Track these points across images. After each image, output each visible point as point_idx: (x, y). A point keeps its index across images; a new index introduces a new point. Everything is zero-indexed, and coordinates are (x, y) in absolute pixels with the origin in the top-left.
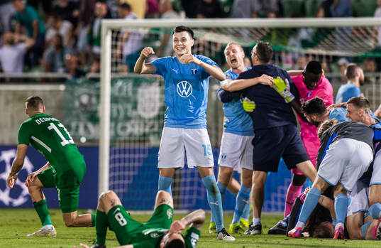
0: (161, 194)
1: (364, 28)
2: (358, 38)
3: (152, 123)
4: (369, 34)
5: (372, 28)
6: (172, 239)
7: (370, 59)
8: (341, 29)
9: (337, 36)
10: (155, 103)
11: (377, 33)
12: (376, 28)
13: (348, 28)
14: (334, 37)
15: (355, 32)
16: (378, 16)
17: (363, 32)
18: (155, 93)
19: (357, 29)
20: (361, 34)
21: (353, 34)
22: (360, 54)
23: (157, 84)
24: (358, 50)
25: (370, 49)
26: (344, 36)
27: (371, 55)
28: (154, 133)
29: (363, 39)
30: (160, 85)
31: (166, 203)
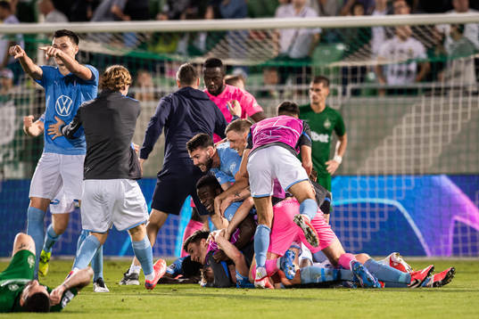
0: (20, 238)
1: (265, 32)
2: (256, 43)
3: (6, 150)
4: (270, 38)
5: (273, 30)
6: (33, 292)
7: (272, 68)
8: (236, 32)
9: (230, 41)
10: (10, 126)
11: (279, 37)
12: (278, 31)
13: (245, 31)
14: (227, 43)
15: (253, 36)
16: (282, 17)
17: (263, 36)
18: (9, 114)
19: (256, 32)
20: (260, 38)
21: (251, 38)
22: (260, 62)
23: (12, 102)
24: (257, 57)
25: (272, 56)
26: (239, 40)
27: (273, 63)
28: (9, 163)
29: (264, 45)
30: (16, 104)
31: (27, 248)
